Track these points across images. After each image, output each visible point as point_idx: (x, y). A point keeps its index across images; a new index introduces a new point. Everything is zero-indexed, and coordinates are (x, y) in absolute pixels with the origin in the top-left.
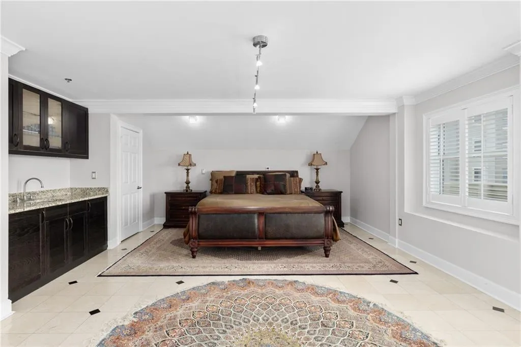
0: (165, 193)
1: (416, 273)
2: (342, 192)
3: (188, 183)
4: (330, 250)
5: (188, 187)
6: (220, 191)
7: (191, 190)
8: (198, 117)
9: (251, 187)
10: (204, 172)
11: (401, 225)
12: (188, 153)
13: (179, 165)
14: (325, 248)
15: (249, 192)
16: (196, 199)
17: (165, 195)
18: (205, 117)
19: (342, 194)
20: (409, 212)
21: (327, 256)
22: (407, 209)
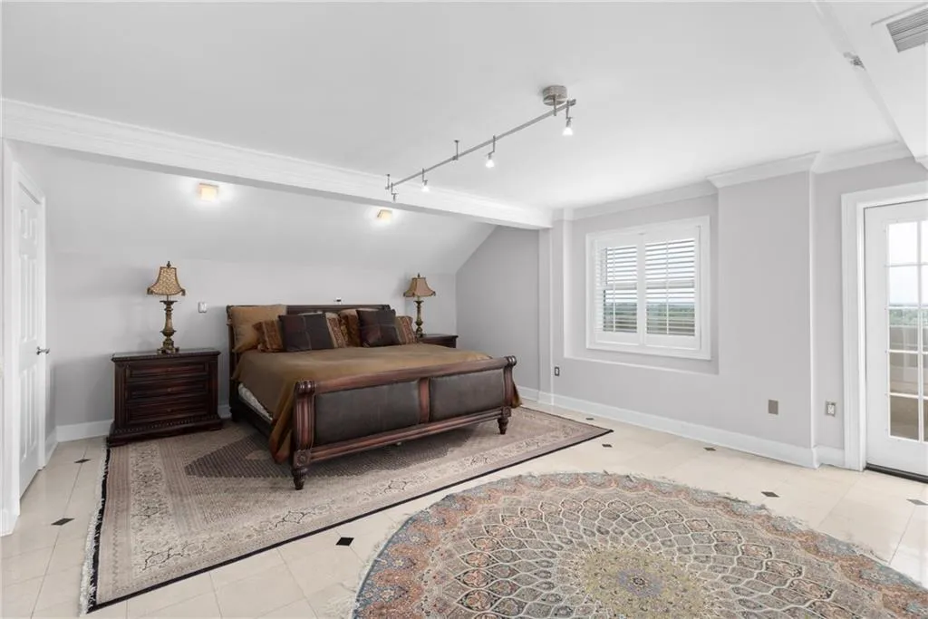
0: (114, 360)
1: (611, 431)
2: (457, 337)
3: (168, 332)
4: (506, 423)
5: (168, 343)
6: (275, 347)
7: (177, 350)
8: (222, 185)
9: (336, 334)
10: (203, 308)
11: (558, 375)
12: (169, 265)
13: (150, 292)
14: (499, 421)
15: (336, 345)
16: (202, 366)
17: (114, 363)
18: (248, 188)
19: (457, 339)
20: (571, 357)
21: (503, 432)
22: (567, 354)
